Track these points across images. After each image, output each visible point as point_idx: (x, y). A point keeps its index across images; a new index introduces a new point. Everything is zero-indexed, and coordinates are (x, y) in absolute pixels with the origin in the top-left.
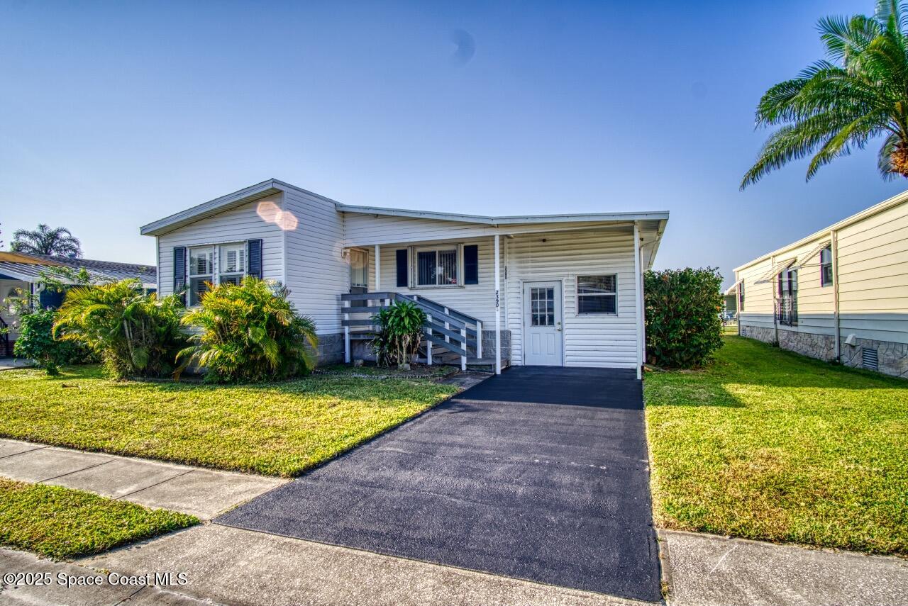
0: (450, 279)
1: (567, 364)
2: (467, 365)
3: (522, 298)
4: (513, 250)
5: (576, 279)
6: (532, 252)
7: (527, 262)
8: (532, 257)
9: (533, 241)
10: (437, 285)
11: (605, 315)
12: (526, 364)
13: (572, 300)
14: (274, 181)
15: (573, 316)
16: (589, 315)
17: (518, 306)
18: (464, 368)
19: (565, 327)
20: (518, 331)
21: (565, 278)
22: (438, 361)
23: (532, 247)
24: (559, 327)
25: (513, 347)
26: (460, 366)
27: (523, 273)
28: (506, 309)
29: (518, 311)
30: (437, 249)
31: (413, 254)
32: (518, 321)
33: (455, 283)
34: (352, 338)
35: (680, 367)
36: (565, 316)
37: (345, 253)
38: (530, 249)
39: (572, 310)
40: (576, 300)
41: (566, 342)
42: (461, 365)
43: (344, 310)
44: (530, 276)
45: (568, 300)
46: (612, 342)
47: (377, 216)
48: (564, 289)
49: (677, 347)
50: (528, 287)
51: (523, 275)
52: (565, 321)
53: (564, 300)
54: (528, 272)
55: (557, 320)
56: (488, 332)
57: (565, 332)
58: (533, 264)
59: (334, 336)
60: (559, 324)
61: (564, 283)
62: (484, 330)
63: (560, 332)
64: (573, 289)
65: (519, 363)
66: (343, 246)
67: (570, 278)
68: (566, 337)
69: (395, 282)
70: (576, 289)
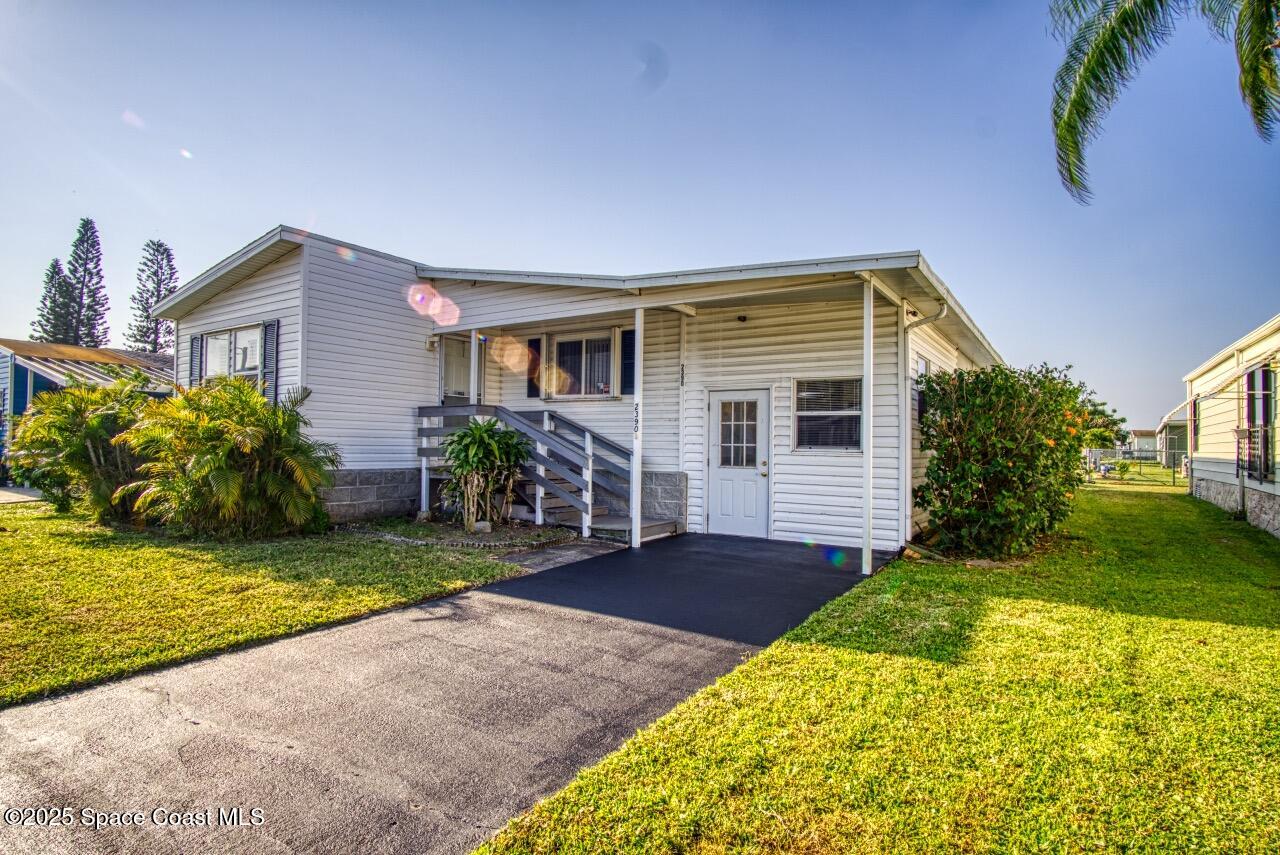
0: (602, 386)
1: (776, 536)
2: (592, 530)
3: (706, 418)
4: (695, 337)
5: (793, 385)
6: (724, 339)
7: (716, 356)
8: (724, 348)
9: (725, 321)
10: (582, 395)
11: (841, 451)
12: (711, 531)
13: (785, 422)
14: (284, 229)
15: (787, 450)
16: (816, 451)
17: (698, 431)
18: (586, 533)
19: (773, 470)
20: (698, 475)
21: (777, 384)
22: (551, 520)
23: (724, 330)
24: (763, 469)
25: (691, 501)
26: (579, 530)
27: (709, 374)
28: (681, 435)
29: (700, 440)
30: (584, 337)
31: (549, 345)
32: (699, 457)
33: (608, 392)
34: (432, 477)
35: (971, 554)
36: (773, 451)
37: (432, 343)
38: (721, 334)
39: (786, 441)
40: (792, 424)
41: (775, 498)
42: (581, 528)
43: (422, 432)
44: (720, 380)
45: (780, 423)
46: (852, 500)
47: (474, 283)
48: (774, 404)
49: (967, 516)
50: (717, 400)
51: (710, 379)
52: (774, 460)
53: (774, 423)
54: (716, 374)
55: (760, 457)
56: (651, 473)
57: (774, 478)
58: (726, 360)
59: (403, 472)
60: (764, 464)
61: (774, 394)
62: (645, 470)
63: (764, 480)
64: (787, 404)
65: (699, 529)
66: (430, 333)
67: (784, 384)
68: (774, 488)
69: (525, 391)
70: (793, 403)
